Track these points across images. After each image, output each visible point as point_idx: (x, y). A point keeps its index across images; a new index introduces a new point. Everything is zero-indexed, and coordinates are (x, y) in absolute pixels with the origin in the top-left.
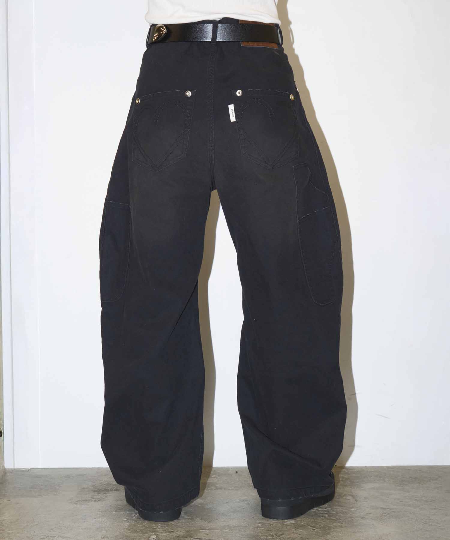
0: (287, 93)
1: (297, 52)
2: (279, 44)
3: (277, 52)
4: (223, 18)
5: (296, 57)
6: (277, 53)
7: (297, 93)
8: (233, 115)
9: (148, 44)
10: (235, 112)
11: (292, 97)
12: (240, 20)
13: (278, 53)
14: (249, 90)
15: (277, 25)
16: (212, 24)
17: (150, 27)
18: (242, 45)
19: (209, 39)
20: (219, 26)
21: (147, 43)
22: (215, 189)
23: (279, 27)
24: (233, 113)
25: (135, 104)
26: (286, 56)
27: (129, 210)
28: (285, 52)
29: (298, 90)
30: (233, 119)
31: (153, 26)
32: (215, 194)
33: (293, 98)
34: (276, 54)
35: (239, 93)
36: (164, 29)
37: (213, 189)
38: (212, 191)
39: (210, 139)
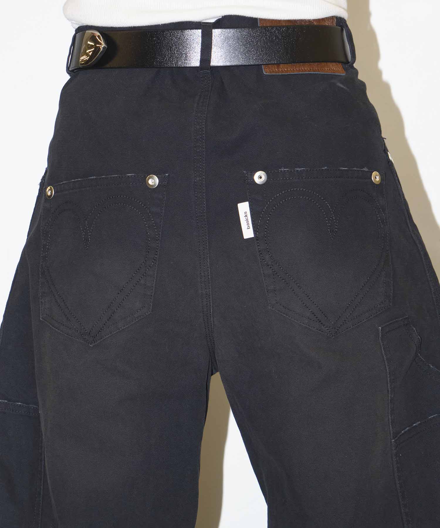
0: (365, 169)
1: (386, 77)
2: (349, 62)
3: (342, 83)
4: (222, 17)
5: (386, 88)
6: (342, 86)
7: (390, 164)
8: (248, 224)
9: (70, 69)
10: (252, 218)
11: (376, 177)
12: (261, 20)
13: (344, 86)
14: (281, 171)
15: (340, 22)
16: (200, 31)
17: (74, 33)
18: (266, 71)
19: (195, 60)
20: (216, 33)
21: (68, 68)
22: (217, 371)
23: (347, 26)
24: (247, 220)
25: (44, 197)
26: (363, 85)
27: (38, 417)
28: (360, 77)
29: (390, 158)
30: (248, 233)
31: (81, 30)
32: (216, 381)
33: (378, 179)
34: (339, 87)
35: (261, 178)
36: (101, 41)
37: (214, 371)
38: (212, 375)
39: (202, 274)
